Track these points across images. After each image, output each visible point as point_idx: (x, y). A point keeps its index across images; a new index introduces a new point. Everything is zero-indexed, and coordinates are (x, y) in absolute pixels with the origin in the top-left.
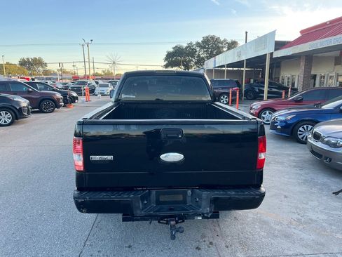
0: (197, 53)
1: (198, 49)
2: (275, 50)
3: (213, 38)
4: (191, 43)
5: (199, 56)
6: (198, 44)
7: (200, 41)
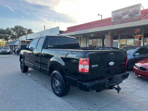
0: (12, 33)
1: (12, 31)
2: (60, 34)
3: (20, 27)
4: (8, 28)
5: (13, 34)
6: (12, 29)
7: (13, 28)
